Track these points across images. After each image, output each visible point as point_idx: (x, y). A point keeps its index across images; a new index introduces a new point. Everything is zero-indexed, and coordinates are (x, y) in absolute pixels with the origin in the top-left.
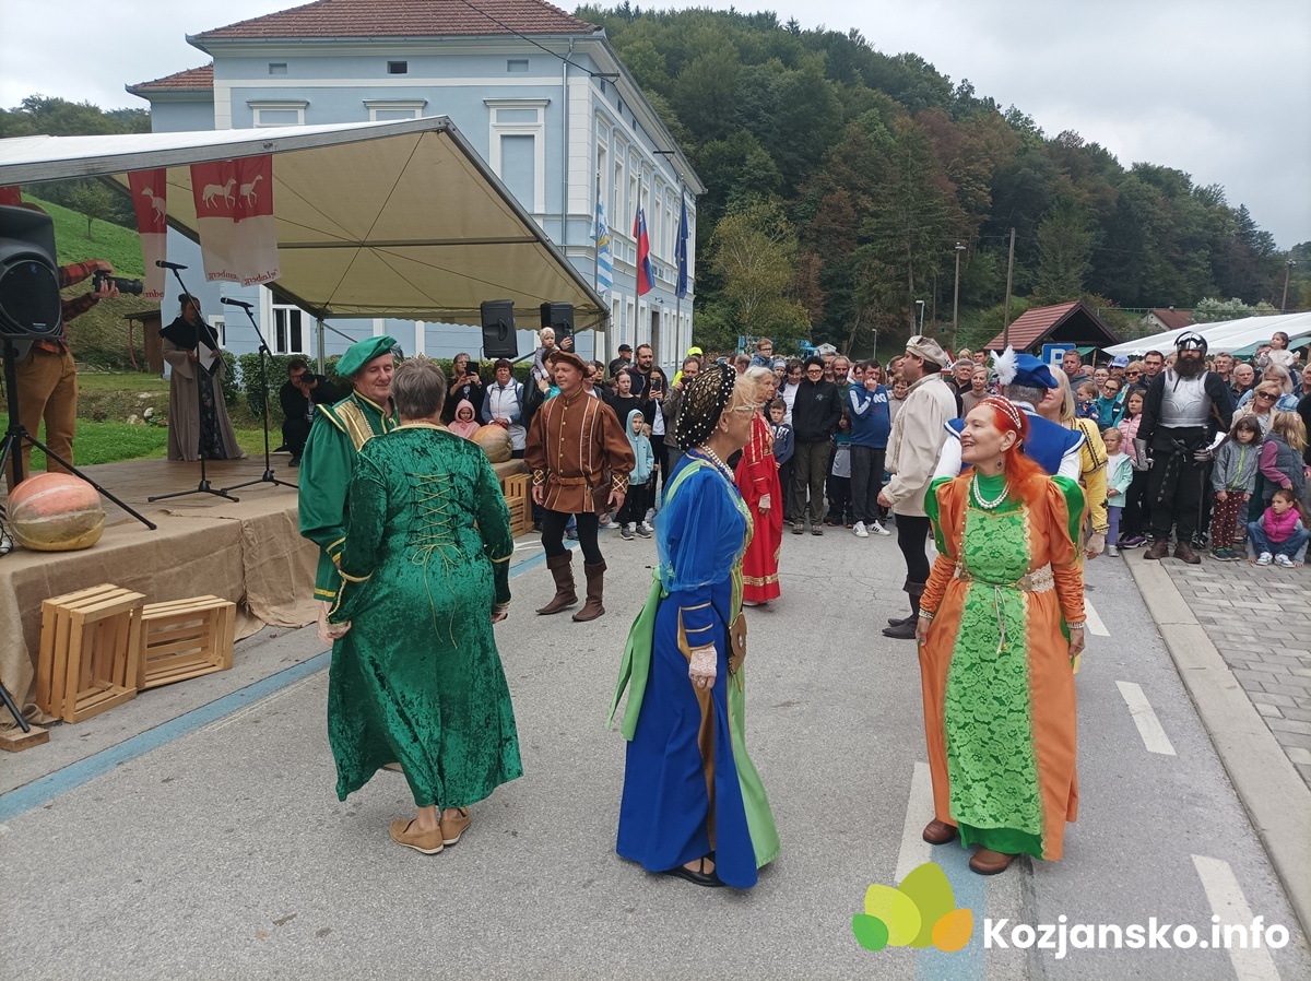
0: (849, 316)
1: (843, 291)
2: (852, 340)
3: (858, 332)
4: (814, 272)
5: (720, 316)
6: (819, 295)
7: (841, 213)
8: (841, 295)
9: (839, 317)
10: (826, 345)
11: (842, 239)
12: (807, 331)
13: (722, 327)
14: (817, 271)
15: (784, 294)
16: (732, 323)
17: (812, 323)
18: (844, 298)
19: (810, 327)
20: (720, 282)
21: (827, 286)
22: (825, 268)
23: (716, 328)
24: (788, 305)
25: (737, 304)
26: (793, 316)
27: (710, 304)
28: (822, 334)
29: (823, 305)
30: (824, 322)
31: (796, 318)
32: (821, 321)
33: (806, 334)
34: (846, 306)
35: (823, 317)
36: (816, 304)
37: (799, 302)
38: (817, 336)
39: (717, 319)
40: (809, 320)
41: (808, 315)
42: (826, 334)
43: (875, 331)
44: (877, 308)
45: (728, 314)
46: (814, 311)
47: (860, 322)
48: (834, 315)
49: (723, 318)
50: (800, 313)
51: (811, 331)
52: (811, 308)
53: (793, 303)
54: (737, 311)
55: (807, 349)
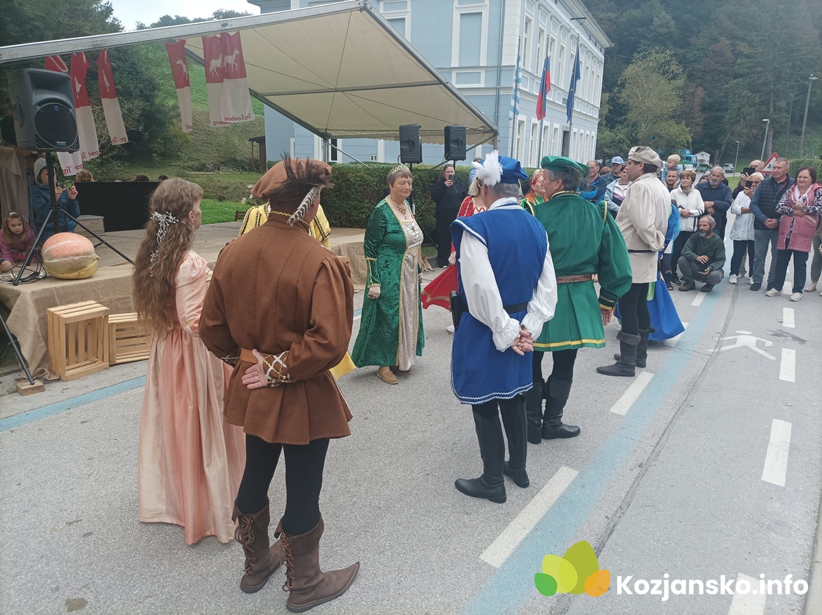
0: (722, 132)
1: (719, 114)
2: (723, 149)
3: (728, 144)
4: (697, 101)
5: (623, 133)
6: (699, 118)
7: (722, 56)
8: (717, 117)
9: (714, 132)
10: (703, 153)
11: (722, 76)
12: (688, 143)
13: (623, 141)
14: (700, 100)
15: (673, 117)
16: (631, 138)
17: (692, 138)
18: (720, 119)
19: (691, 140)
20: (625, 110)
21: (707, 111)
22: (706, 98)
23: (619, 142)
24: (674, 125)
25: (635, 126)
26: (678, 133)
27: (619, 125)
28: (700, 145)
29: (702, 125)
30: (702, 136)
31: (680, 134)
32: (699, 136)
33: (686, 146)
34: (720, 125)
35: (701, 133)
36: (697, 124)
37: (684, 123)
38: (697, 146)
39: (621, 136)
40: (690, 136)
41: (689, 132)
42: (703, 145)
43: (738, 143)
44: (744, 126)
45: (628, 132)
46: (694, 129)
47: (730, 136)
48: (711, 132)
49: (624, 135)
50: (683, 130)
51: (692, 143)
52: (692, 127)
53: (678, 123)
54: (635, 130)
55: (687, 156)
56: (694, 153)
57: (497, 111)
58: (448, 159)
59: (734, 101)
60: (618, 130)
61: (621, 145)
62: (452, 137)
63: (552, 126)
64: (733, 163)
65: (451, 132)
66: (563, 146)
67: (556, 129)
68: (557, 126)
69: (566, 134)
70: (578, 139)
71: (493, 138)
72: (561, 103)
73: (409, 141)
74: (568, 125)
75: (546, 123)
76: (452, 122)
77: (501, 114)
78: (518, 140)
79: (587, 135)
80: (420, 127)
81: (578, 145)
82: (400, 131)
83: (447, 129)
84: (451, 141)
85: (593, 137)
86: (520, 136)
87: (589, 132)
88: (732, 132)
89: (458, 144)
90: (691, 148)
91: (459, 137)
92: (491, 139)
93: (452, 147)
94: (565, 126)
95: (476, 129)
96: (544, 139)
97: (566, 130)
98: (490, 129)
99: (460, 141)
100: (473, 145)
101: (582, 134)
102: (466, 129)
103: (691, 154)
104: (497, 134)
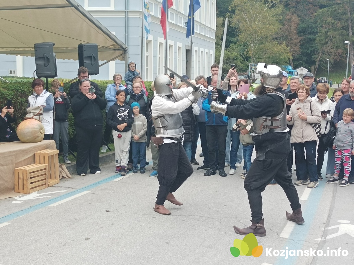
0: (315, 51)
1: (311, 36)
2: (317, 65)
3: (320, 61)
4: (294, 26)
5: (236, 52)
6: (297, 39)
8: (310, 39)
9: (309, 52)
11: (311, 6)
12: (289, 60)
13: (237, 58)
14: (296, 25)
15: (276, 39)
16: (243, 56)
17: (293, 56)
18: (312, 41)
19: (291, 58)
20: (237, 32)
21: (302, 34)
22: (301, 23)
23: (234, 59)
24: (277, 45)
25: (246, 45)
26: (280, 52)
27: (233, 45)
28: (299, 62)
29: (299, 45)
30: (300, 55)
31: (282, 53)
32: (298, 54)
33: (288, 62)
34: (313, 45)
35: (299, 52)
36: (295, 45)
37: (285, 43)
38: (297, 63)
39: (235, 54)
40: (290, 54)
41: (289, 51)
42: (301, 62)
43: (328, 60)
44: (332, 46)
45: (241, 51)
46: (293, 49)
47: (322, 54)
48: (306, 51)
49: (238, 53)
50: (285, 49)
51: (293, 60)
52: (292, 47)
53: (280, 44)
54: (246, 49)
55: (290, 71)
56: (295, 68)
57: (127, 32)
59: (322, 27)
60: (233, 49)
61: (235, 61)
62: (85, 54)
63: (176, 45)
64: (326, 76)
65: (84, 49)
66: (187, 62)
67: (180, 48)
68: (180, 44)
69: (188, 52)
70: (199, 56)
71: (123, 55)
72: (182, 25)
73: (43, 58)
74: (189, 44)
75: (170, 42)
76: (84, 41)
77: (131, 34)
78: (147, 57)
79: (207, 53)
80: (54, 45)
81: (199, 61)
82: (35, 48)
83: (81, 48)
84: (84, 57)
85: (211, 54)
86: (148, 53)
87: (208, 50)
88: (323, 52)
89: (91, 60)
90: (292, 65)
91: (92, 54)
92: (122, 56)
93: (86, 63)
94: (187, 45)
95: (107, 47)
96: (170, 56)
97: (188, 49)
98: (120, 47)
99: (93, 57)
100: (105, 61)
101: (202, 52)
102: (98, 47)
103: (293, 69)
104: (126, 52)
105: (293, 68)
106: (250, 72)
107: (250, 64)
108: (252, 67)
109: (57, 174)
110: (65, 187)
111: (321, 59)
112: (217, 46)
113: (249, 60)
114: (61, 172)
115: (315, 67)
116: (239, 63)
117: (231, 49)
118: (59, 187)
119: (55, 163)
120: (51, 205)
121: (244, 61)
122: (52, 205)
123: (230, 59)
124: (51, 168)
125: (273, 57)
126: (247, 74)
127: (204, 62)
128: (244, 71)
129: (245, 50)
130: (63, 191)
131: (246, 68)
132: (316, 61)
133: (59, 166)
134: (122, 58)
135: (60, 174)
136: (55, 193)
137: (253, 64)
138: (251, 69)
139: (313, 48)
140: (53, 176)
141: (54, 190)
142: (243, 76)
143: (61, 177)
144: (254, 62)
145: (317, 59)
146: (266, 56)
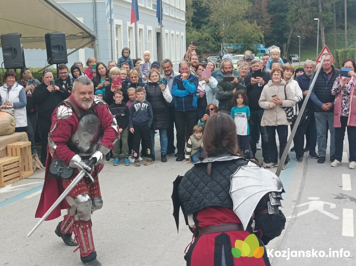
0: (286, 29)
1: (282, 14)
2: (289, 42)
3: (292, 38)
4: (264, 4)
5: (207, 33)
6: (268, 17)
8: (281, 16)
9: (280, 29)
10: (274, 46)
12: (261, 39)
13: (209, 39)
14: (266, 3)
15: (247, 18)
16: (215, 36)
17: (264, 34)
19: (263, 36)
20: (207, 13)
21: (273, 12)
23: (206, 40)
24: (248, 24)
25: (217, 26)
26: (252, 31)
27: (204, 25)
28: (271, 40)
29: (270, 23)
30: (272, 33)
31: (254, 31)
32: (269, 33)
33: (260, 41)
34: (284, 23)
35: (270, 30)
36: (266, 23)
37: (256, 22)
38: (268, 41)
39: (206, 35)
40: (262, 33)
41: (261, 29)
42: (273, 40)
43: (299, 37)
44: (302, 23)
45: (212, 31)
46: (264, 27)
47: (293, 32)
48: (278, 29)
49: (209, 34)
50: (256, 28)
51: (264, 39)
52: (263, 25)
53: (251, 23)
54: (217, 29)
55: (262, 50)
56: (267, 46)
57: (95, 18)
58: (51, 62)
59: (292, 4)
60: (204, 30)
61: (207, 42)
62: (53, 43)
63: (146, 28)
64: (298, 53)
65: (51, 38)
66: (158, 45)
67: (150, 31)
68: (150, 28)
69: (159, 35)
70: (170, 39)
71: (92, 43)
72: (151, 8)
73: (11, 49)
74: (160, 27)
75: (140, 26)
76: (52, 30)
77: (99, 19)
78: (117, 42)
79: (178, 35)
80: (21, 35)
81: (170, 44)
82: (1, 39)
83: (48, 36)
84: (52, 46)
85: (182, 36)
86: (118, 38)
87: (179, 32)
88: (294, 29)
89: (59, 49)
90: (264, 43)
91: (60, 43)
92: (90, 44)
93: (54, 52)
94: (157, 28)
95: (75, 35)
96: (140, 40)
97: (158, 32)
98: (88, 34)
99: (61, 46)
100: (74, 49)
101: (172, 35)
102: (66, 35)
103: (265, 48)
104: (95, 39)
105: (265, 46)
106: (222, 53)
107: (222, 44)
108: (224, 47)
109: (31, 166)
110: (39, 179)
111: (293, 37)
112: (188, 27)
113: (220, 40)
114: (34, 164)
115: (287, 45)
116: (211, 44)
117: (203, 30)
118: (34, 179)
119: (28, 155)
120: (26, 197)
121: (216, 41)
122: (28, 197)
123: (201, 40)
124: (24, 160)
125: (244, 36)
126: (219, 55)
127: (175, 44)
128: (216, 51)
129: (216, 31)
130: (37, 183)
131: (218, 49)
132: (288, 39)
133: (32, 157)
134: (91, 46)
135: (34, 166)
136: (29, 185)
137: (224, 44)
138: (223, 49)
139: (283, 25)
140: (27, 168)
141: (29, 182)
142: (215, 57)
143: (35, 168)
144: (226, 42)
145: (289, 37)
146: (237, 35)
